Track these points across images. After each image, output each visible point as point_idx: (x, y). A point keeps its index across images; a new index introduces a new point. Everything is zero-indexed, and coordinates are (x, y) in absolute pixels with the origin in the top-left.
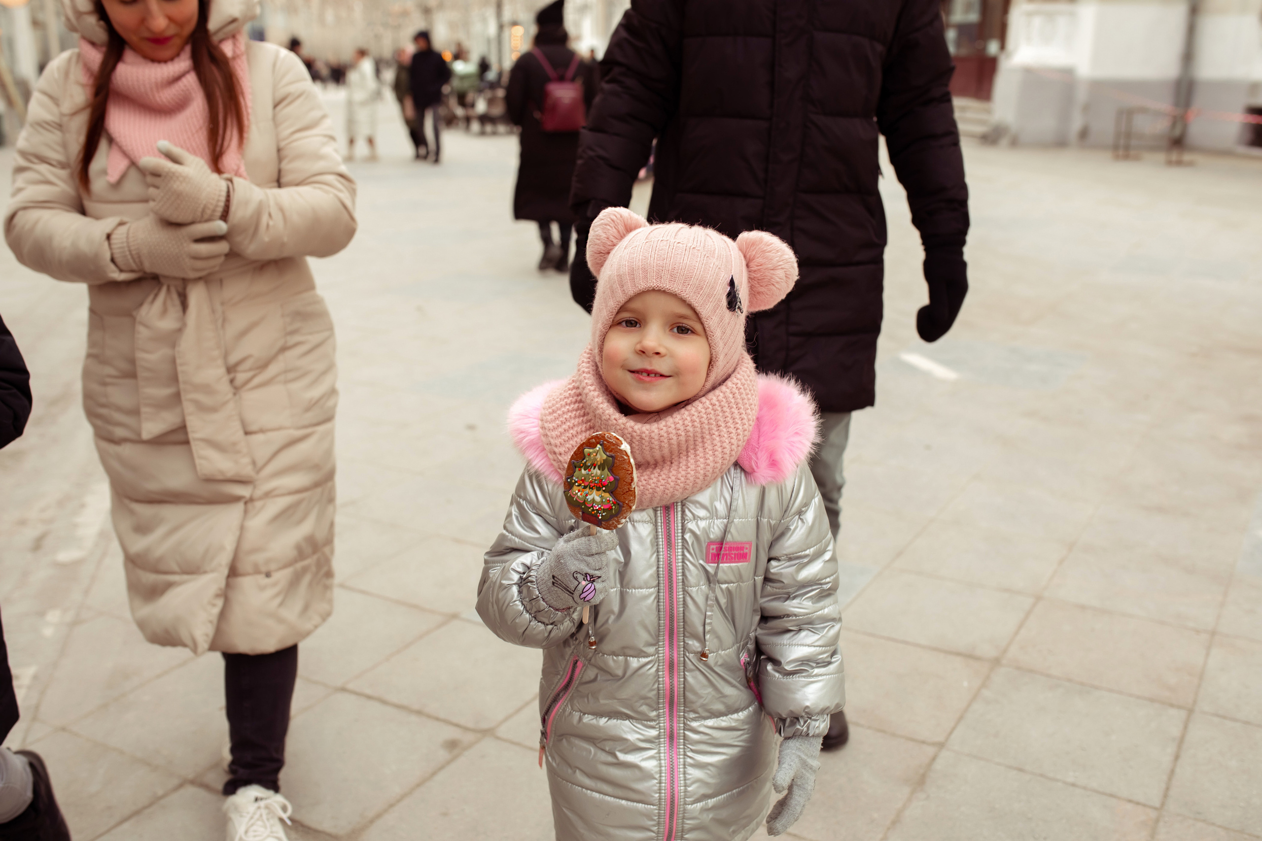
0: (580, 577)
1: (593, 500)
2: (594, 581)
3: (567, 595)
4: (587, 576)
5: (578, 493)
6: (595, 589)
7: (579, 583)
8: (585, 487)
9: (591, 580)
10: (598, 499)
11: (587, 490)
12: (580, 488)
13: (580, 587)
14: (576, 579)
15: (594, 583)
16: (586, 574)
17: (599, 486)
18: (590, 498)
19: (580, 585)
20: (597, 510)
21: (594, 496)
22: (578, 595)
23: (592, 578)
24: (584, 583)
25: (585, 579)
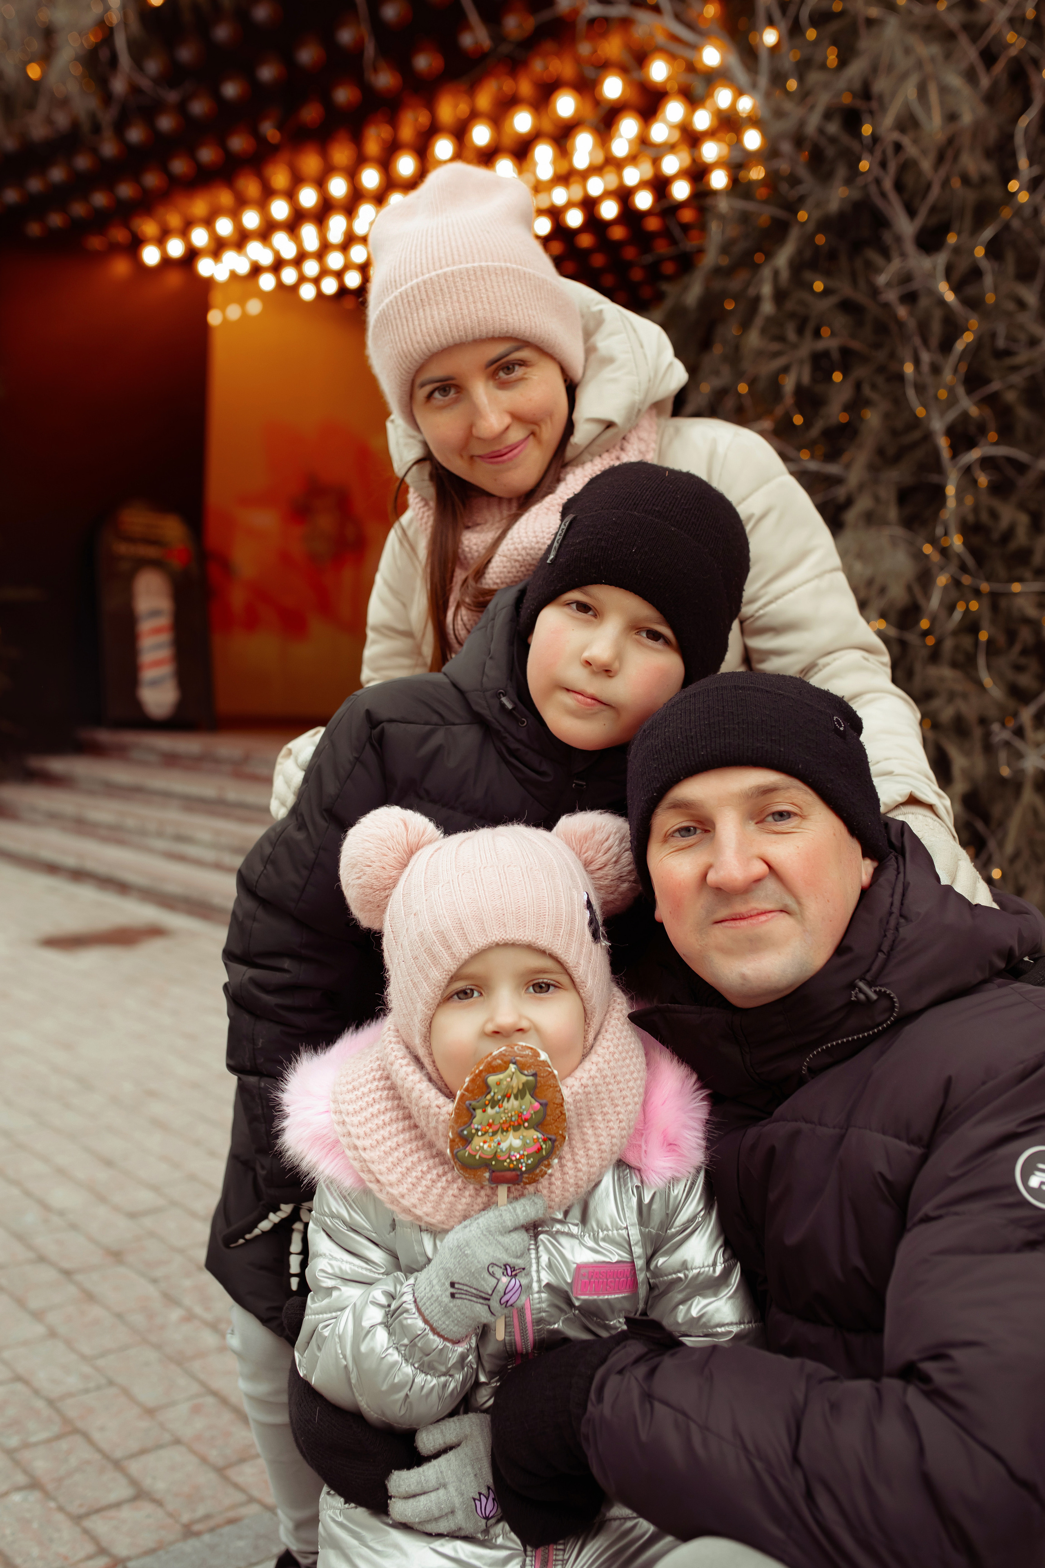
0: (498, 1272)
1: (510, 1148)
2: (516, 1275)
3: (479, 1305)
4: (506, 1269)
5: (482, 1146)
6: (520, 1285)
7: (498, 1280)
8: (495, 1133)
9: (513, 1273)
10: (517, 1143)
11: (498, 1137)
12: (486, 1137)
13: (501, 1287)
14: (492, 1275)
15: (517, 1277)
16: (505, 1265)
17: (517, 1124)
18: (504, 1146)
19: (500, 1283)
20: (518, 1160)
21: (513, 1141)
22: (498, 1299)
23: (514, 1270)
24: (505, 1280)
25: (505, 1273)
